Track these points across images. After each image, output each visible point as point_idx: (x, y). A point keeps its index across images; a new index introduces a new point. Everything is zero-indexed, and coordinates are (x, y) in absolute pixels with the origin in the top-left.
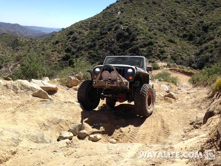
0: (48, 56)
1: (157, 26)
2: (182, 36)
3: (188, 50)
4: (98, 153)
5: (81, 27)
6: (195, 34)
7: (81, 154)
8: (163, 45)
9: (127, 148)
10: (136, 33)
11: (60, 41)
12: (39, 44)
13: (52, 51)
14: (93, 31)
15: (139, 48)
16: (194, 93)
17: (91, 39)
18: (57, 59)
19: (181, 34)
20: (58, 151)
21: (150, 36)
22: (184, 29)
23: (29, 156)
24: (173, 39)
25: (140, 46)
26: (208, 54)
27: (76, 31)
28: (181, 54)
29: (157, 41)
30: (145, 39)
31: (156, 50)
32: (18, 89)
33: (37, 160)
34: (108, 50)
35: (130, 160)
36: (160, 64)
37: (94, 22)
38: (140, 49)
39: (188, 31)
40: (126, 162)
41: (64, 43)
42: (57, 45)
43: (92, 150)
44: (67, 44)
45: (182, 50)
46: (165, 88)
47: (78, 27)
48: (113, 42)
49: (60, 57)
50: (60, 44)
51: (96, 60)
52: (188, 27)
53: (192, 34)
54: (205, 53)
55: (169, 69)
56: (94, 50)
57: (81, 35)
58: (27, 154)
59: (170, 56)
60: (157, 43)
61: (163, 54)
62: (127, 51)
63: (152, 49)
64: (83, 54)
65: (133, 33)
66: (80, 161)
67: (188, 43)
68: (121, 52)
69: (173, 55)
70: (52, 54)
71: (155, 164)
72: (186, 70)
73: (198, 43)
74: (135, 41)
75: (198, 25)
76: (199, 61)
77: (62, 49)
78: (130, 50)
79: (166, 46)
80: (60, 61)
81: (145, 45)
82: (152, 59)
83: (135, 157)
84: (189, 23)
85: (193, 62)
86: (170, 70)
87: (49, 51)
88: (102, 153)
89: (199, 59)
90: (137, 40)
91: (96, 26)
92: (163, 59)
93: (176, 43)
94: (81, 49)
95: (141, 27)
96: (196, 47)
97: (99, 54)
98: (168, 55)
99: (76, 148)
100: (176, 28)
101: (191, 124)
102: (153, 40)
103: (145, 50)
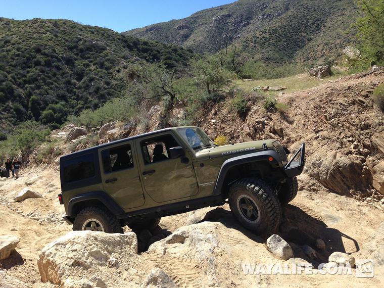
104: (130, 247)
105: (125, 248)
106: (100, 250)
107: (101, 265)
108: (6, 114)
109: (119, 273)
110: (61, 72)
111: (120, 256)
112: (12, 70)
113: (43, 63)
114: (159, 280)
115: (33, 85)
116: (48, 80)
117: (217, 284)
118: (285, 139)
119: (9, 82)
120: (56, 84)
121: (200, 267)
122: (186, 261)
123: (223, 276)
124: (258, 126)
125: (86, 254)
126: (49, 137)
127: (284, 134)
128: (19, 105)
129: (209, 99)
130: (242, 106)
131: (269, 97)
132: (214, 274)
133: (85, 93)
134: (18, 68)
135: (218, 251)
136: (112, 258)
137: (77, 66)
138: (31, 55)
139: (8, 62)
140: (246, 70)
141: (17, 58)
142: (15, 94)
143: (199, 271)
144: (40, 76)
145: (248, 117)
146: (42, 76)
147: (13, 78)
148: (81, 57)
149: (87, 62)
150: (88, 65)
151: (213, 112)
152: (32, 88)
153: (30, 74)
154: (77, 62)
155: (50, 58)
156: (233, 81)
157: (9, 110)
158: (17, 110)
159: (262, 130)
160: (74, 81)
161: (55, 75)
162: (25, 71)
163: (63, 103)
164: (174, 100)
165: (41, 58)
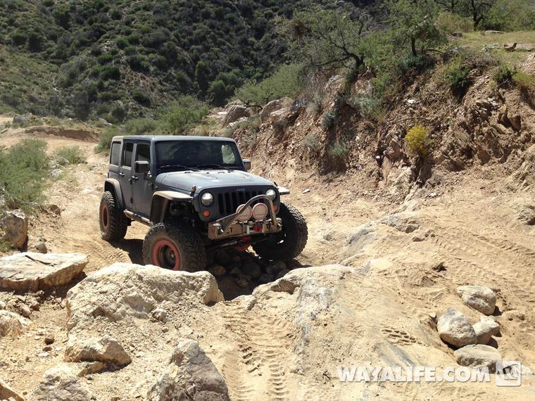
2: (12, 41)
6: (42, 34)
19: (7, 36)
22: (11, 22)
26: (90, 82)
28: (25, 88)
39: (24, 26)
45: (25, 76)
52: (19, 17)
53: (36, 36)
54: (81, 81)
55: (24, 129)
67: (31, 57)
69: (5, 92)
72: (67, 128)
73: (58, 57)
75: (44, 11)
84: (20, 6)
85: (61, 105)
86: (27, 132)
89: (73, 95)
96: (55, 67)
104: (195, 294)
105: (188, 295)
106: (142, 295)
107: (139, 317)
108: (168, 85)
109: (164, 331)
110: (235, 26)
111: (175, 305)
112: (175, 25)
113: (213, 15)
114: (186, 358)
115: (200, 47)
116: (219, 39)
117: (301, 371)
118: (522, 136)
119: (172, 42)
120: (229, 44)
121: (294, 337)
122: (278, 325)
123: (314, 360)
124: (480, 111)
125: (118, 300)
126: (206, 118)
127: (522, 126)
128: (183, 73)
129: (411, 65)
130: (460, 76)
131: (509, 62)
132: (301, 355)
133: (265, 56)
134: (183, 22)
135: (325, 317)
136: (160, 309)
137: (256, 18)
138: (199, 4)
139: (170, 15)
140: (492, 15)
141: (181, 8)
142: (179, 58)
143: (289, 343)
144: (209, 33)
145: (467, 97)
146: (212, 33)
147: (176, 36)
148: (262, 3)
149: (270, 11)
150: (271, 16)
151: (414, 86)
152: (198, 50)
153: (197, 31)
154: (257, 12)
155: (222, 7)
156: (464, 34)
157: (171, 80)
158: (181, 80)
159: (486, 118)
160: (252, 39)
161: (227, 31)
162: (191, 27)
163: (237, 70)
164: (361, 66)
165: (211, 7)
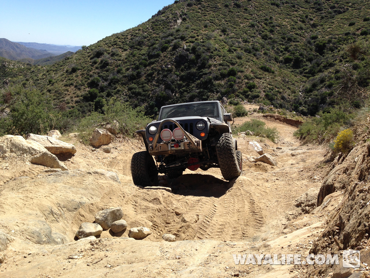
0: (58, 94)
1: (242, 44)
2: (283, 61)
3: (293, 84)
4: (144, 258)
5: (115, 44)
6: (303, 58)
7: (116, 261)
8: (252, 75)
9: (193, 249)
10: (208, 55)
11: (80, 67)
12: (42, 74)
13: (66, 85)
14: (136, 52)
15: (213, 81)
16: (302, 155)
17: (132, 65)
18: (75, 99)
19: (281, 57)
20: (76, 257)
21: (231, 61)
22: (286, 49)
23: (25, 267)
24: (268, 65)
25: (214, 77)
26: (325, 90)
27: (106, 51)
28: (281, 90)
29: (243, 69)
30: (223, 66)
31: (241, 83)
32: (5, 152)
33: (40, 274)
34: (161, 84)
35: (198, 268)
36: (248, 107)
37: (137, 37)
38: (214, 83)
39: (293, 52)
40: (191, 272)
41: (85, 72)
42: (74, 75)
43: (134, 254)
44: (91, 73)
45: (283, 83)
46: (256, 146)
47: (110, 45)
48: (170, 71)
49: (80, 95)
50: (79, 73)
51: (141, 101)
52: (292, 46)
53: (299, 58)
54: (319, 89)
55: (263, 114)
56: (138, 83)
57: (116, 58)
58: (22, 263)
59: (264, 94)
60: (242, 72)
61: (253, 91)
62: (193, 85)
63: (235, 82)
64: (119, 91)
65: (204, 55)
66: (114, 274)
67: (292, 72)
68: (184, 87)
69: (268, 92)
70: (65, 91)
71: (240, 274)
72: (289, 117)
73: (310, 72)
74: (207, 69)
75: (309, 42)
76: (310, 102)
77: (84, 81)
78: (198, 84)
79: (257, 78)
80: (80, 102)
81: (223, 76)
82: (234, 99)
83: (206, 263)
84: (295, 39)
85: (301, 104)
86: (264, 116)
87: (60, 85)
88: (152, 258)
89: (310, 99)
90: (210, 66)
91: (140, 44)
92: (252, 99)
93: (273, 72)
94: (115, 81)
95: (217, 46)
96: (305, 79)
97: (146, 91)
98: (260, 92)
99: (107, 250)
100: (273, 47)
101: (298, 206)
102: (235, 67)
103: (223, 83)
